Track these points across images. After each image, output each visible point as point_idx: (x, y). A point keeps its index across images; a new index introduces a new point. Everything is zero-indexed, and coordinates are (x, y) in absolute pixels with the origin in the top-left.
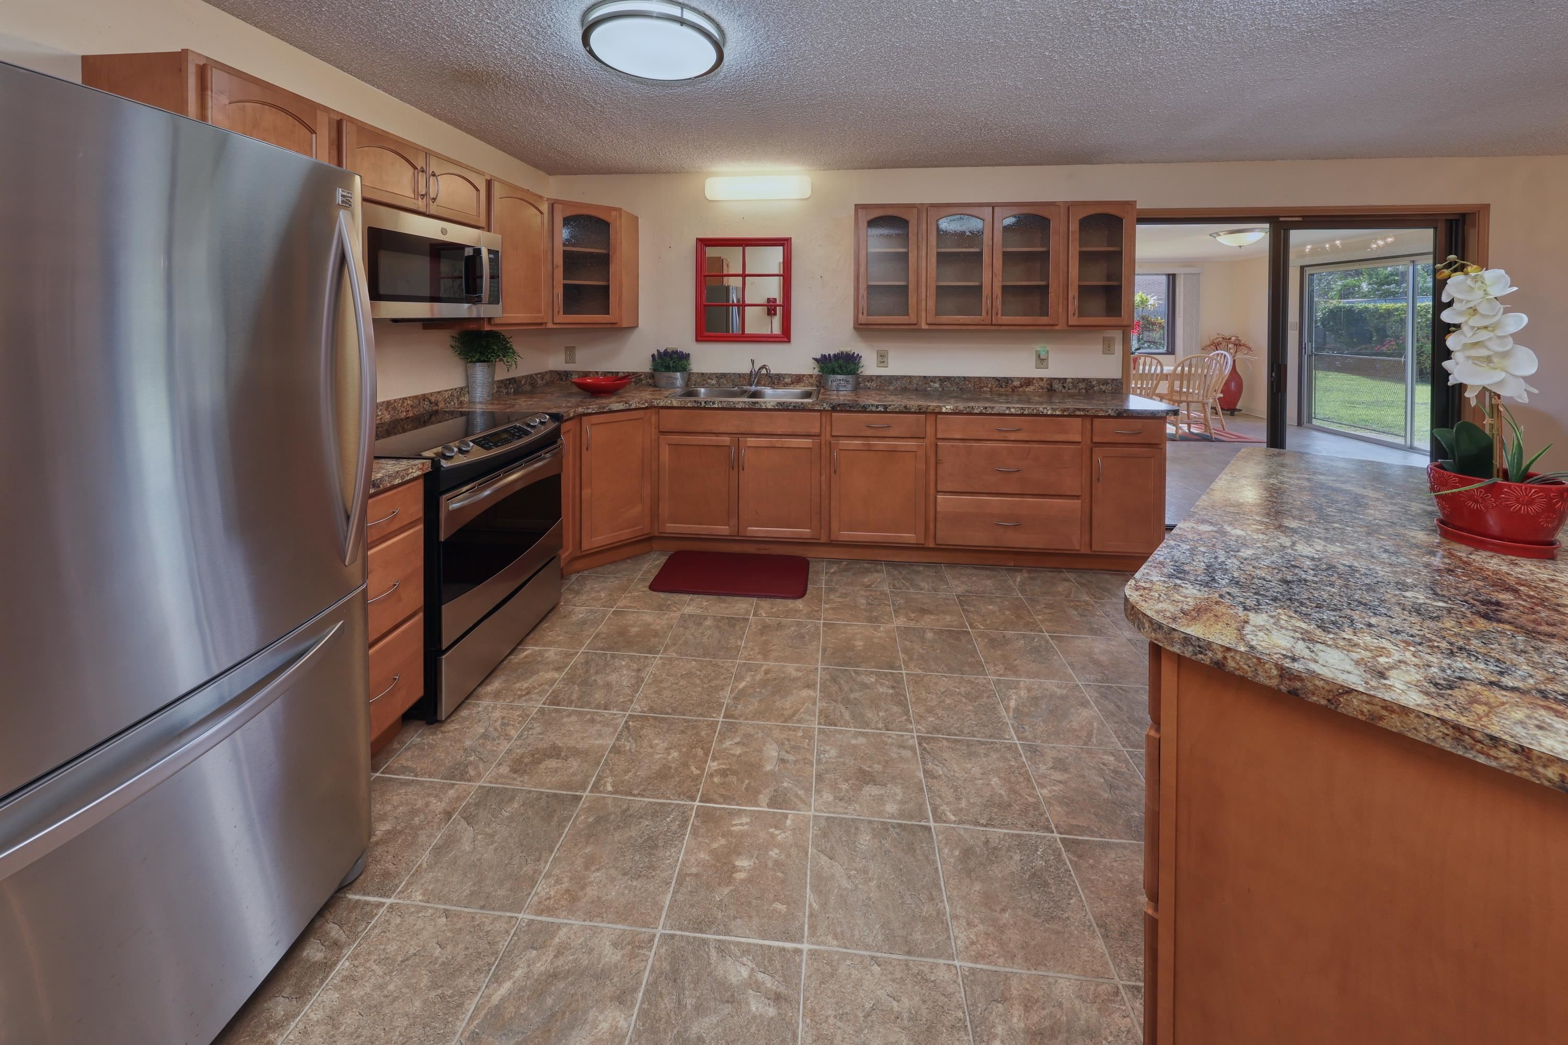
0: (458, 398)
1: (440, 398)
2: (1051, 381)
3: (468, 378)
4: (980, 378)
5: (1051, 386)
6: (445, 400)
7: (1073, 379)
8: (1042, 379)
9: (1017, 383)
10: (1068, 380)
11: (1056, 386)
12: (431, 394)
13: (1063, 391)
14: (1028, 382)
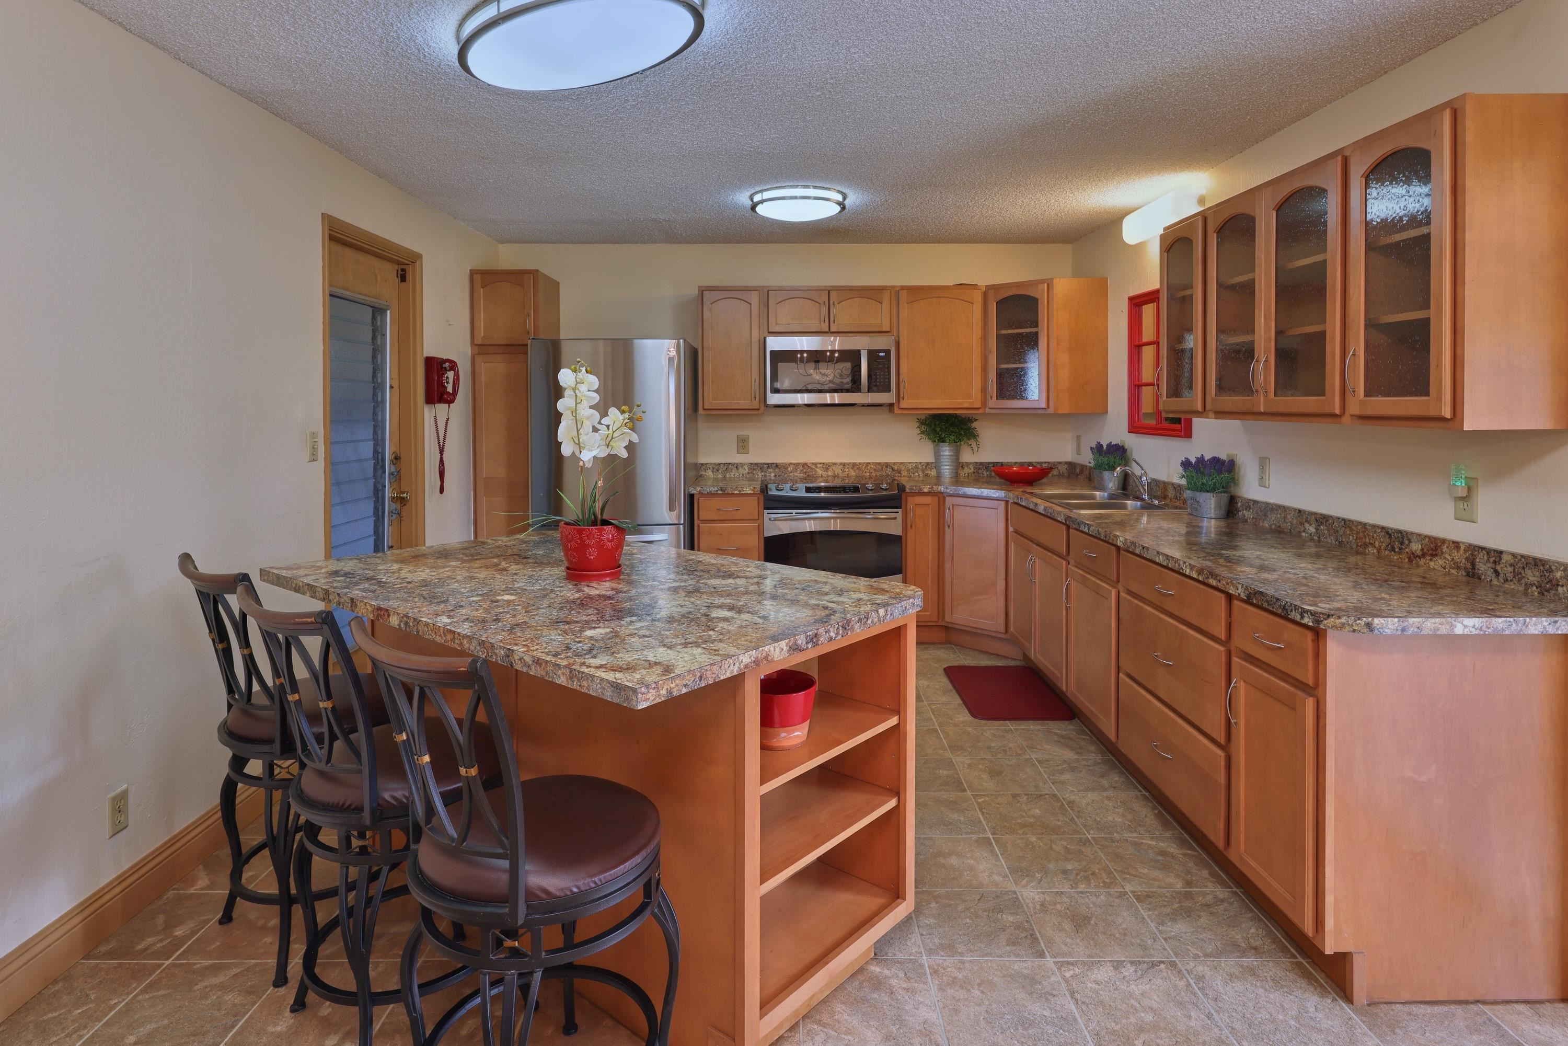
0: (923, 471)
1: (903, 468)
2: (1474, 550)
3: (937, 454)
4: (1364, 525)
5: (1473, 565)
6: (908, 470)
7: (1514, 555)
8: (1456, 545)
9: (1416, 547)
10: (1505, 558)
11: (1483, 567)
12: (894, 463)
13: (1495, 582)
14: (1434, 547)
